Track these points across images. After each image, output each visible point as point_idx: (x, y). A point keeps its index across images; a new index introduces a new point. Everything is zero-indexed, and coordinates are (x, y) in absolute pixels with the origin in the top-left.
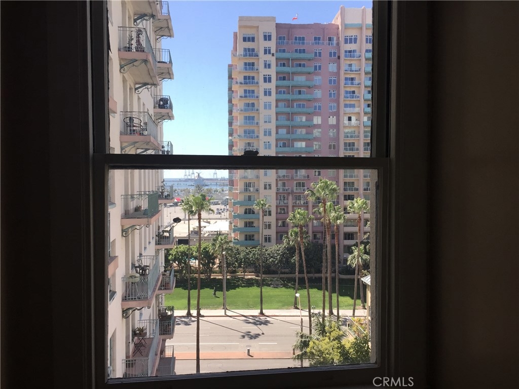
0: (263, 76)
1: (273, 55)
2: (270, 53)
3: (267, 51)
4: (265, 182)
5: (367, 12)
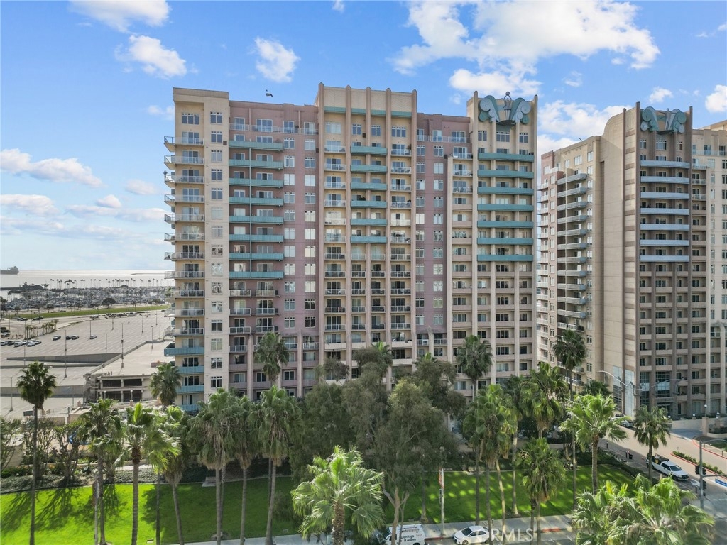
0: (211, 172)
1: (225, 143)
2: (220, 140)
3: (216, 138)
4: (212, 321)
5: (353, 94)
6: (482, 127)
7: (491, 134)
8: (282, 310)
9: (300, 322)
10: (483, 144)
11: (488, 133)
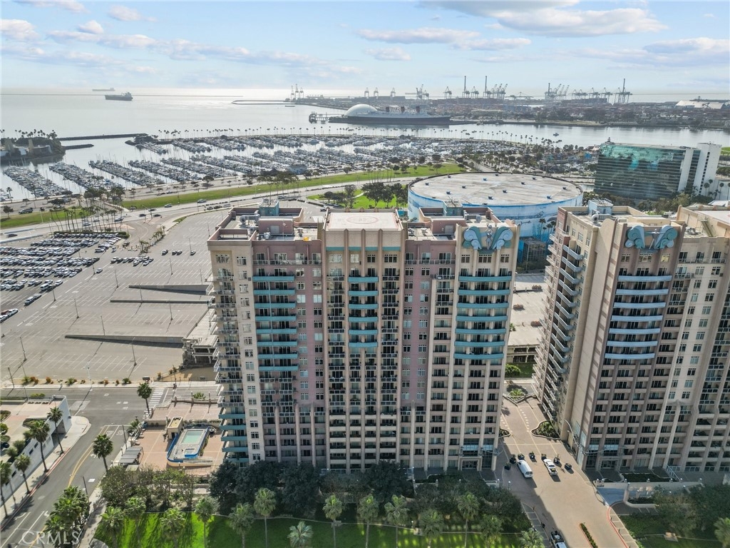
1: (250, 279)
2: (245, 277)
4: (249, 398)
5: (350, 236)
6: (465, 252)
7: (473, 256)
8: (298, 387)
9: (312, 397)
10: (466, 266)
11: (471, 257)
